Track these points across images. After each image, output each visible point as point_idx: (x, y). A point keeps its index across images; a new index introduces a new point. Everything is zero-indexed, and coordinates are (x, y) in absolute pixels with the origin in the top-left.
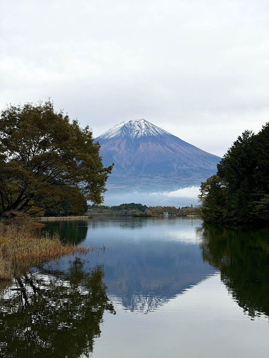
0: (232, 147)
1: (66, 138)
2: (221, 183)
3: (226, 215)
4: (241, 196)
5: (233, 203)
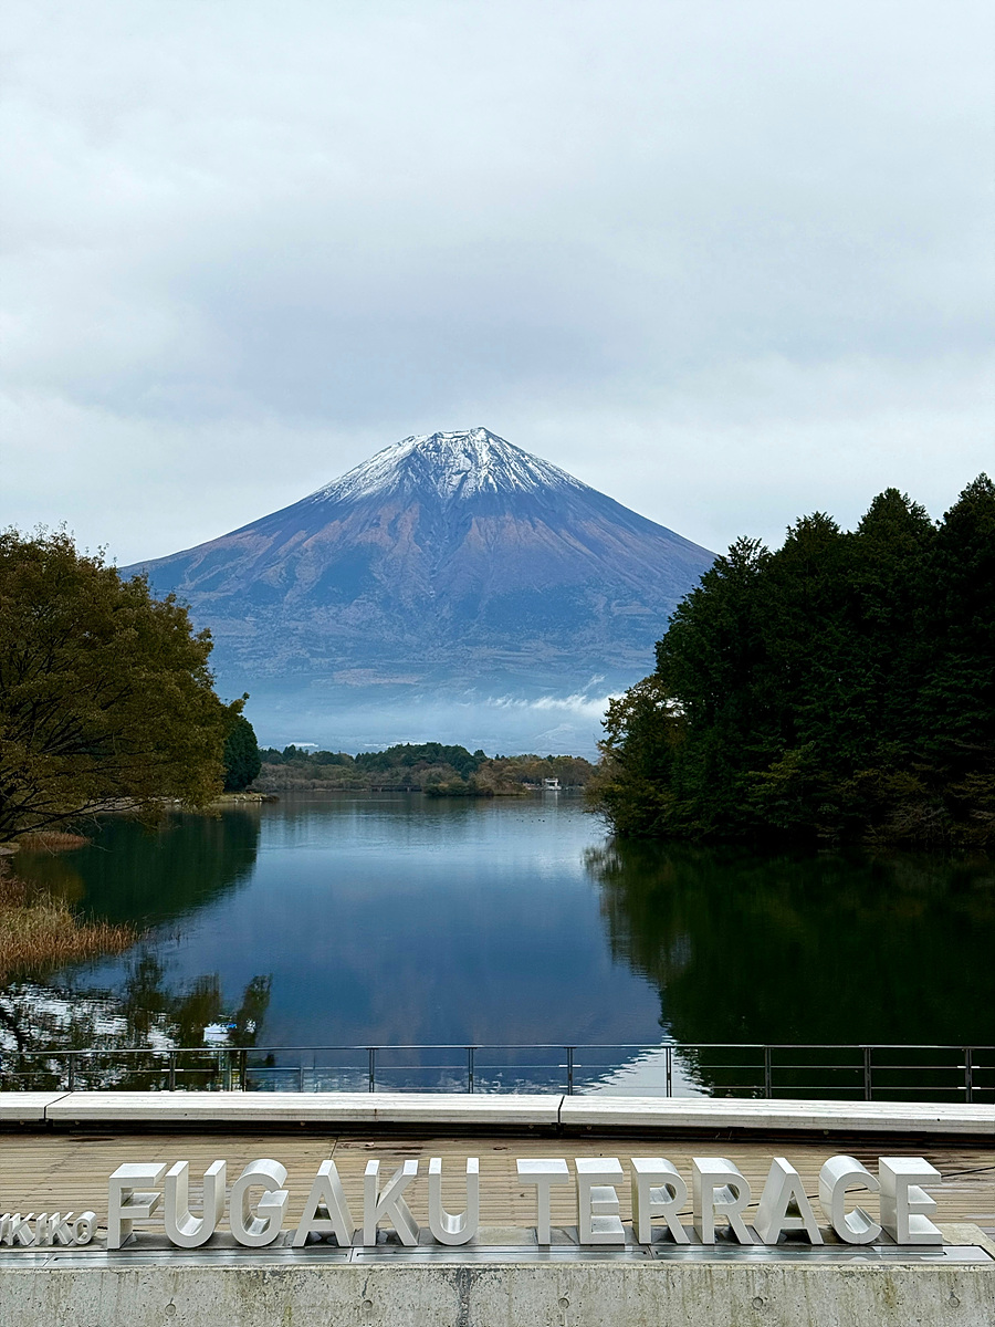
0: (694, 593)
3: (671, 811)
4: (716, 751)
5: (692, 775)
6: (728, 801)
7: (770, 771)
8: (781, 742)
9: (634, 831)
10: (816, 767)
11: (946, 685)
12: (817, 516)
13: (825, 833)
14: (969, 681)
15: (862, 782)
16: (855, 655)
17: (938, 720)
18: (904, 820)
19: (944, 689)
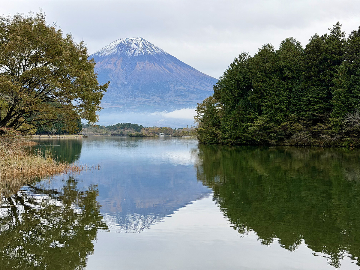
0: (228, 69)
1: (59, 53)
2: (217, 104)
3: (221, 136)
4: (236, 117)
5: (228, 125)
6: (240, 132)
7: (254, 123)
8: (257, 114)
9: (209, 142)
10: (268, 122)
11: (311, 96)
12: (268, 45)
13: (271, 142)
14: (318, 95)
15: (283, 126)
16: (281, 87)
17: (308, 107)
18: (297, 138)
19: (311, 97)
